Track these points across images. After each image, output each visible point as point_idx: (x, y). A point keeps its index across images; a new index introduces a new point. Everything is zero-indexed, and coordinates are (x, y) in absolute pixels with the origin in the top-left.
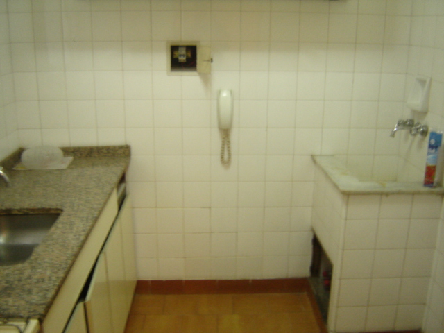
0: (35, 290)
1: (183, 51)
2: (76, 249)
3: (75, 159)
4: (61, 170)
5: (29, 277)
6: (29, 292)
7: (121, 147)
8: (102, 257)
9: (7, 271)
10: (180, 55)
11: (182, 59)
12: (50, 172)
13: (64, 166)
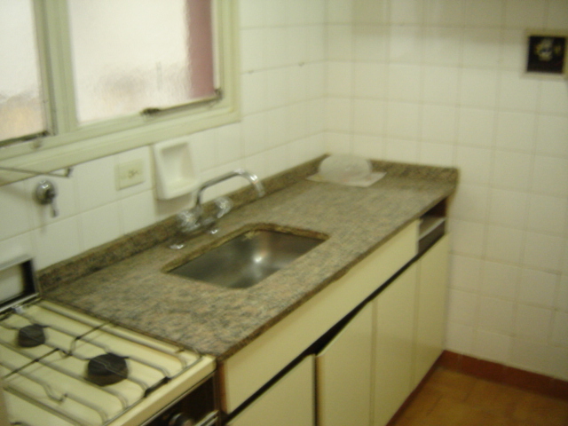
0: (233, 324)
1: (546, 45)
2: (310, 288)
3: (385, 178)
4: (360, 189)
5: (238, 308)
6: (226, 324)
7: (446, 170)
8: (369, 306)
9: (220, 295)
10: (544, 50)
11: (546, 56)
12: (347, 188)
13: (366, 183)
